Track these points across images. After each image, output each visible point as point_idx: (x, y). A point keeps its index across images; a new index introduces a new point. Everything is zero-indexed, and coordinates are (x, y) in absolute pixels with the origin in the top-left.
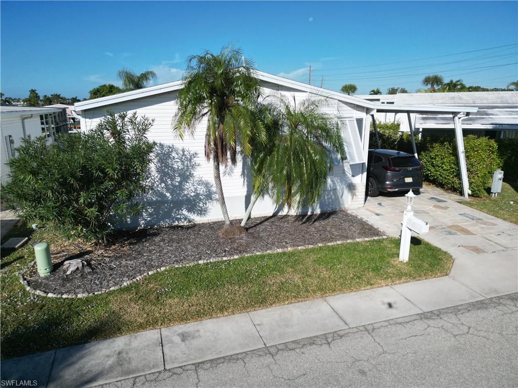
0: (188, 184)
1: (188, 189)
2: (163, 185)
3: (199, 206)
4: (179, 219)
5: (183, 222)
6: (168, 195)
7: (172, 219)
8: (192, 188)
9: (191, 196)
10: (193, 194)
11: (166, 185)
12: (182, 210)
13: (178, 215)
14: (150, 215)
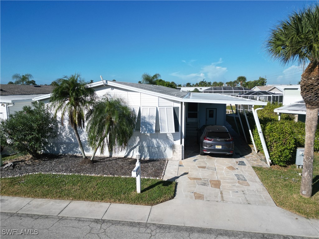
0: (81, 135)
1: (81, 138)
2: (71, 135)
3: (86, 147)
4: (77, 152)
5: (79, 154)
6: (73, 140)
7: (74, 152)
8: (83, 138)
9: (83, 142)
10: (84, 141)
11: (72, 135)
12: (78, 148)
13: (77, 150)
14: (64, 148)
